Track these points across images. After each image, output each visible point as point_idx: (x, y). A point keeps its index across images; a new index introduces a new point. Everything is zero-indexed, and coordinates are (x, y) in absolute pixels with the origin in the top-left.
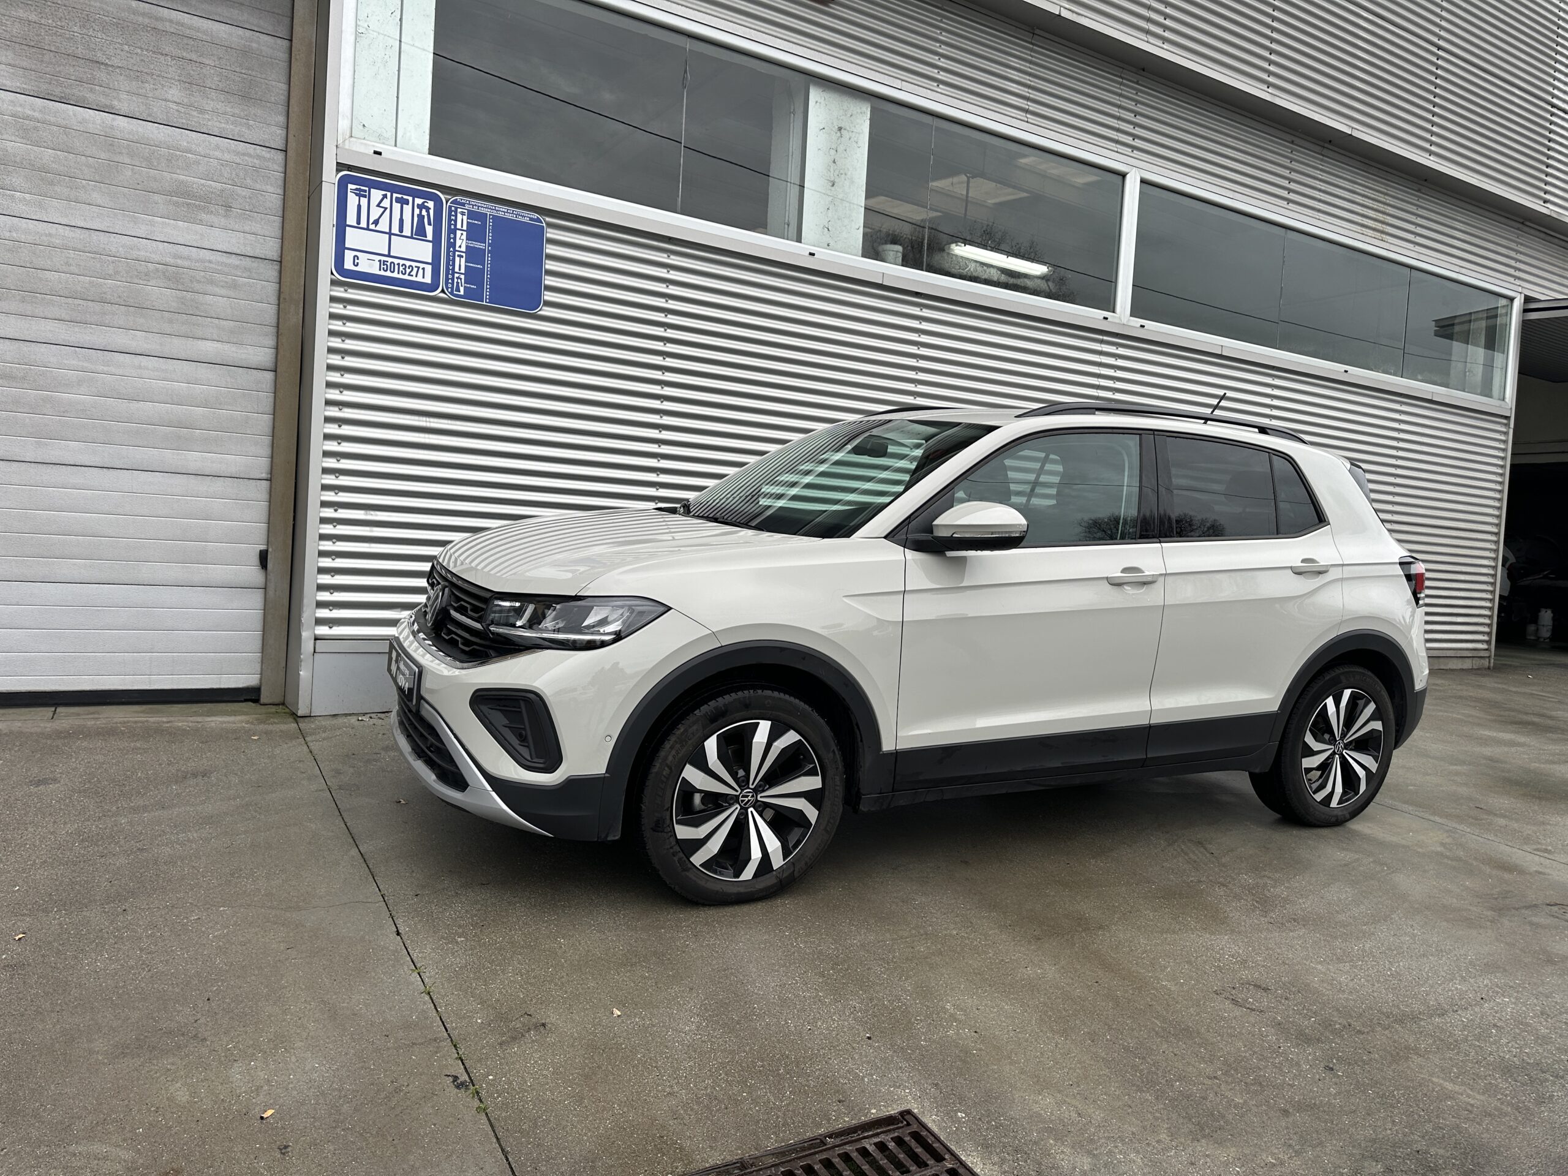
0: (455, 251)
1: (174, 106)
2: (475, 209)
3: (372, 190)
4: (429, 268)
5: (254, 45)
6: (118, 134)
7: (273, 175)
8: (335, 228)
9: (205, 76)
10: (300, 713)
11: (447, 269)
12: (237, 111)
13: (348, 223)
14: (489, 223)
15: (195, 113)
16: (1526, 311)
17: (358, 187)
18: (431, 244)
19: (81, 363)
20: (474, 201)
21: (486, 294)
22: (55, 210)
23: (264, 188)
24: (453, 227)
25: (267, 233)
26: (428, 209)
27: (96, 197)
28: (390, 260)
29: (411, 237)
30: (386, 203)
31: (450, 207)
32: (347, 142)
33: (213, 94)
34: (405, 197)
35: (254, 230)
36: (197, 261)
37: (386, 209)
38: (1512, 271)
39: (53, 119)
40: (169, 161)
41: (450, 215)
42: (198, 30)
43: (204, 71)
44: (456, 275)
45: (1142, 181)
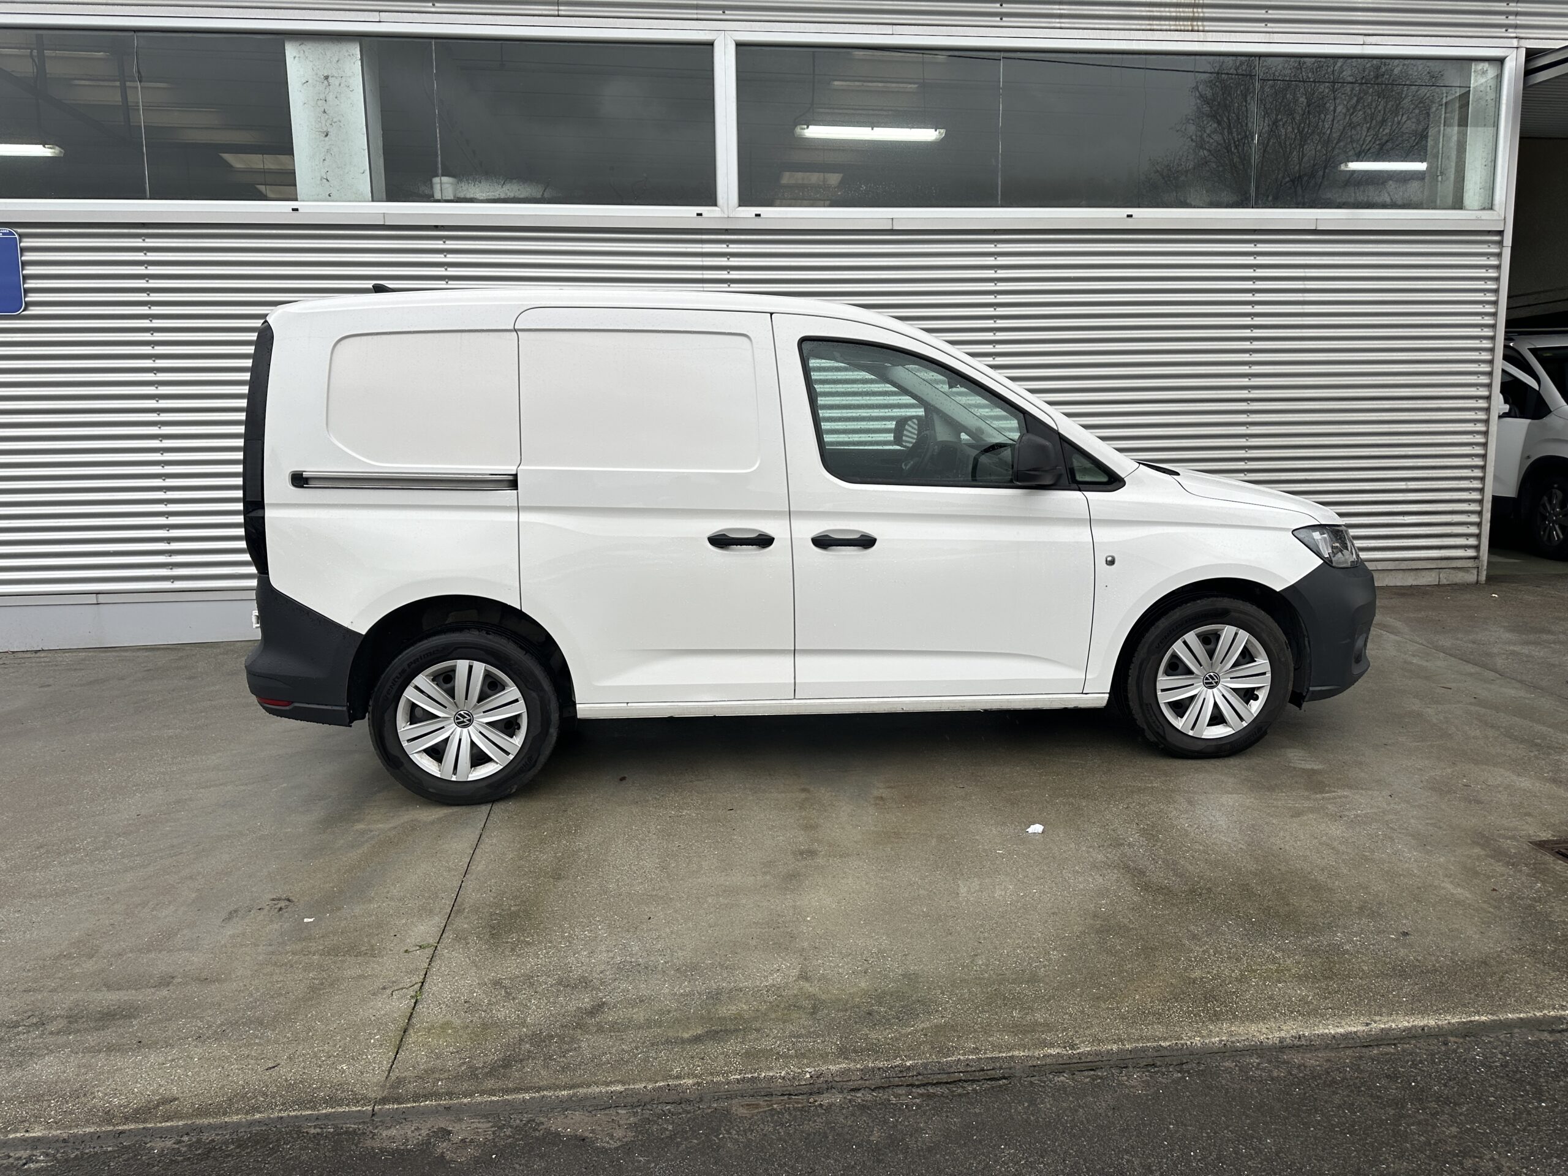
16: (1528, 72)
45: (739, 45)
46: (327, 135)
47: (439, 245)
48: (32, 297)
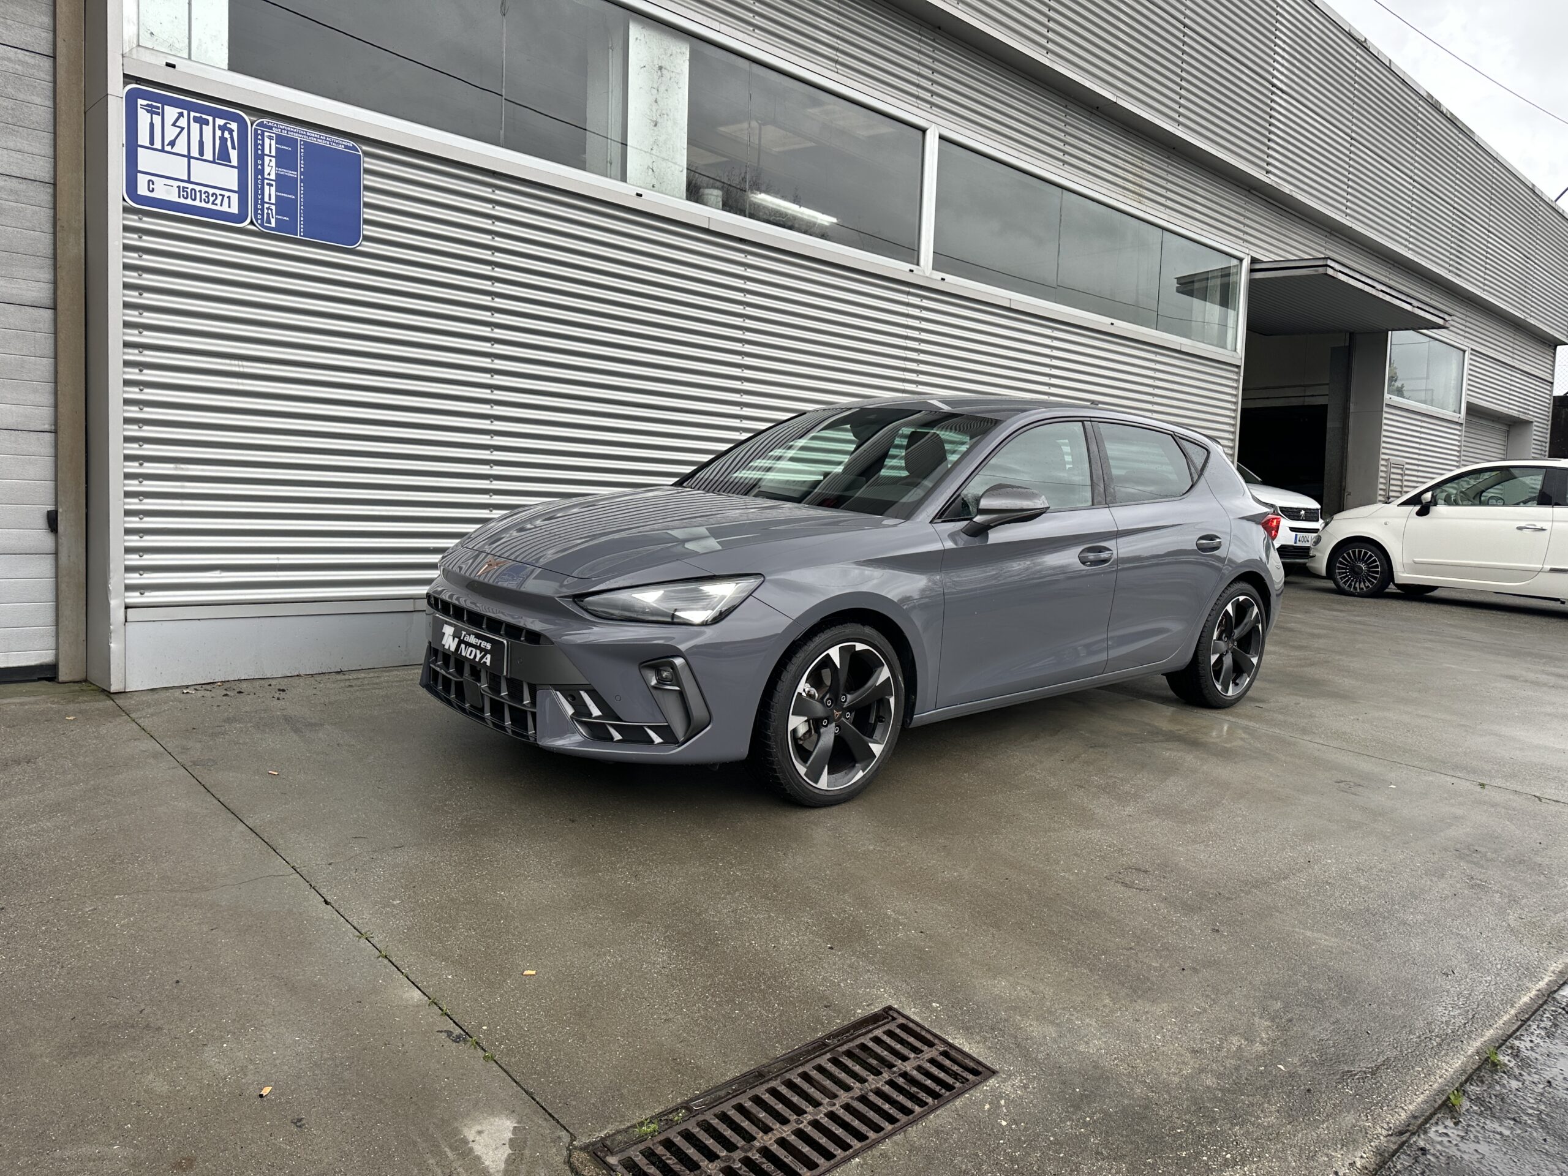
0: (263, 179)
2: (284, 133)
3: (166, 107)
4: (235, 198)
7: (39, 84)
8: (124, 148)
10: (113, 689)
11: (256, 199)
13: (139, 143)
14: (300, 150)
16: (1252, 271)
17: (150, 103)
18: (236, 170)
20: (283, 125)
21: (300, 226)
23: (29, 98)
24: (260, 152)
25: (36, 151)
26: (231, 131)
28: (190, 186)
29: (214, 162)
30: (183, 122)
31: (256, 130)
32: (134, 51)
34: (204, 116)
35: (19, 146)
37: (183, 129)
38: (1241, 234)
41: (256, 139)
44: (266, 206)
45: (940, 137)
46: (656, 125)
47: (742, 257)
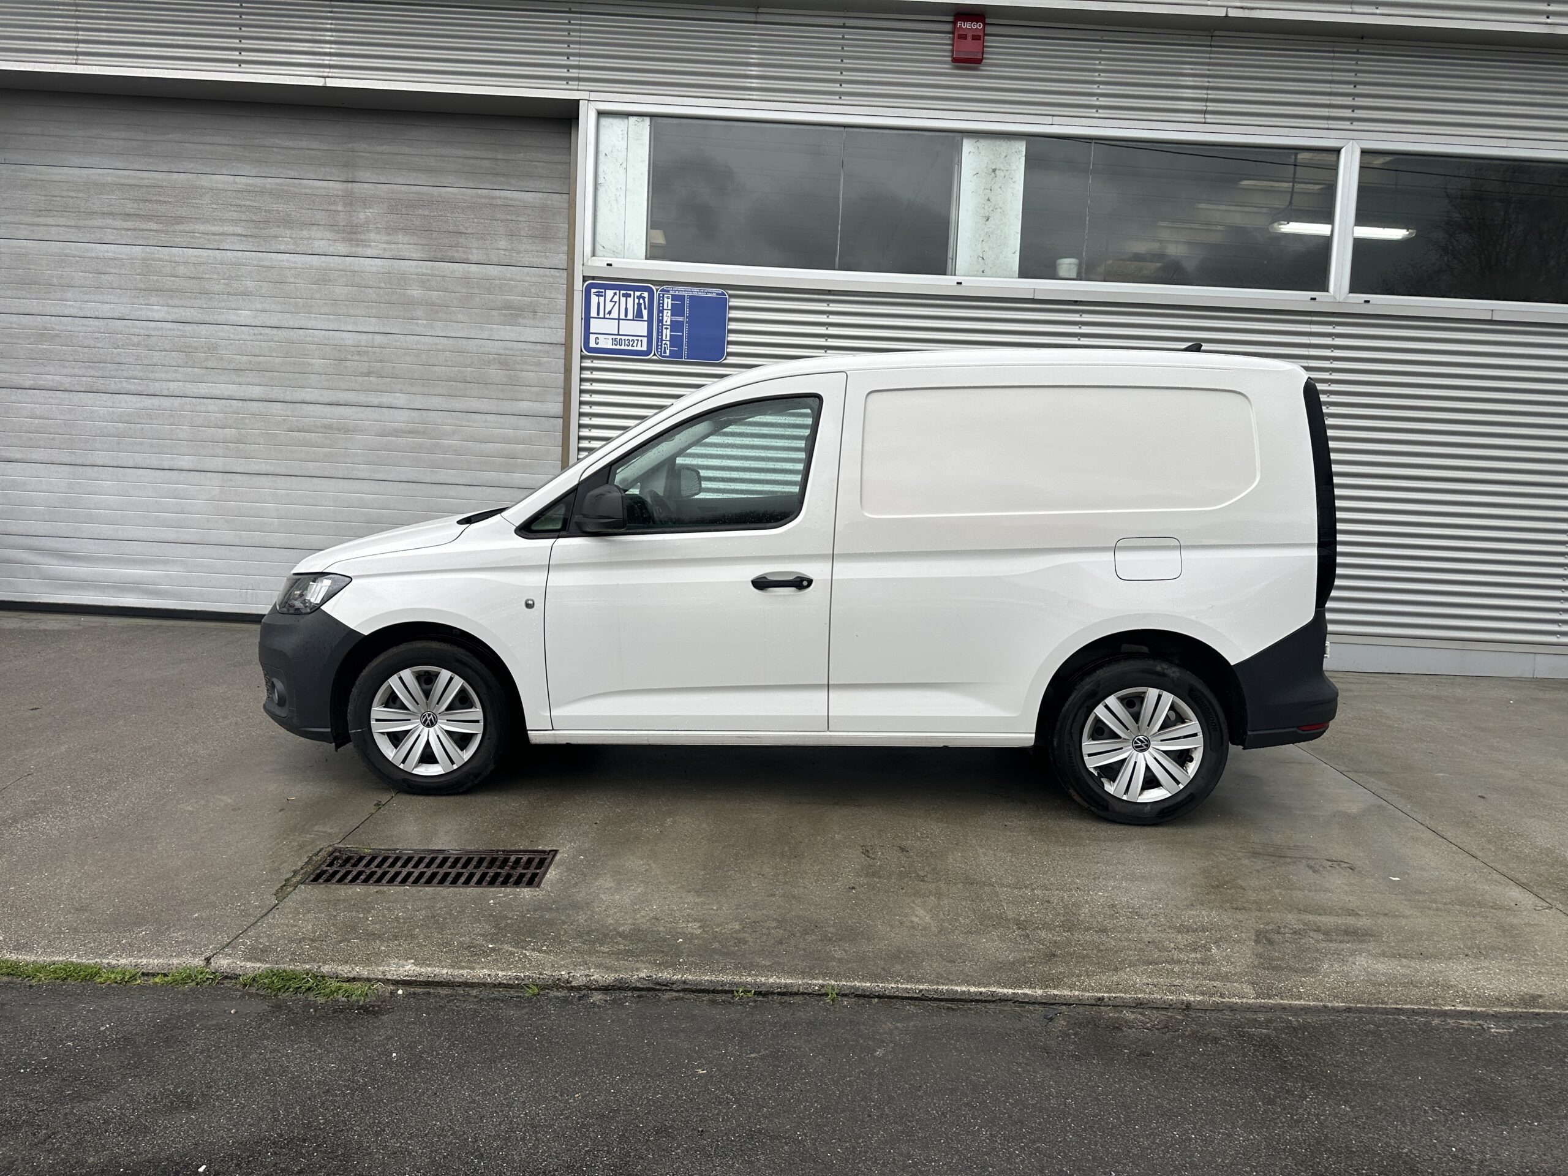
0: (663, 325)
1: (502, 252)
2: (677, 293)
3: (607, 291)
4: (645, 340)
5: (549, 202)
6: (472, 276)
7: (561, 286)
8: (583, 321)
9: (520, 228)
11: (658, 339)
12: (539, 248)
13: (592, 316)
14: (687, 302)
15: (514, 254)
17: (599, 290)
18: (646, 323)
19: (454, 421)
20: (676, 288)
21: (685, 353)
22: (439, 329)
23: (555, 296)
24: (661, 308)
25: (559, 327)
26: (644, 298)
27: (461, 317)
28: (619, 337)
29: (633, 320)
30: (616, 298)
31: (659, 294)
32: (589, 261)
33: (525, 239)
34: (629, 292)
36: (517, 350)
37: (616, 302)
39: (437, 273)
40: (500, 288)
41: (659, 300)
42: (516, 200)
43: (520, 226)
44: (664, 342)
45: (1364, 152)
46: (988, 220)
47: (1076, 318)
48: (732, 349)
